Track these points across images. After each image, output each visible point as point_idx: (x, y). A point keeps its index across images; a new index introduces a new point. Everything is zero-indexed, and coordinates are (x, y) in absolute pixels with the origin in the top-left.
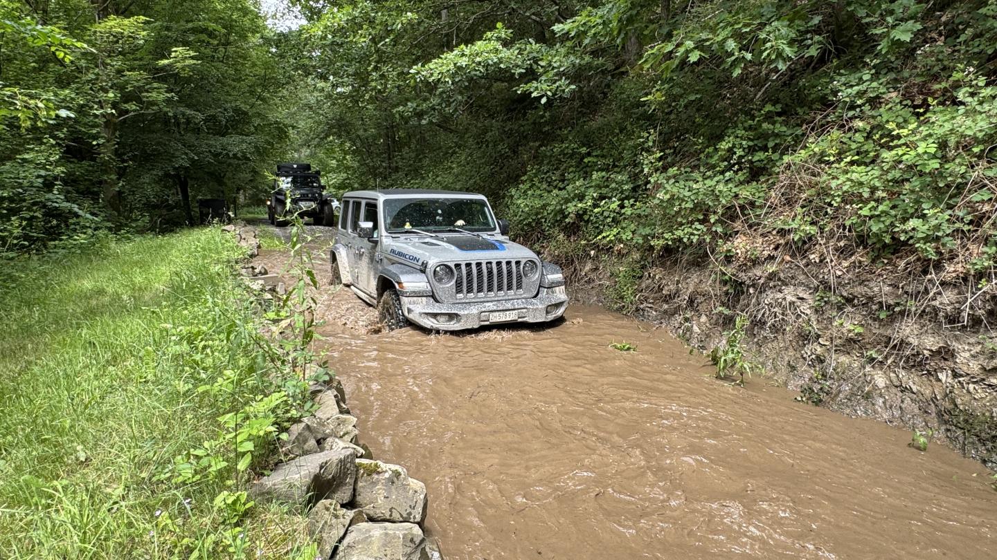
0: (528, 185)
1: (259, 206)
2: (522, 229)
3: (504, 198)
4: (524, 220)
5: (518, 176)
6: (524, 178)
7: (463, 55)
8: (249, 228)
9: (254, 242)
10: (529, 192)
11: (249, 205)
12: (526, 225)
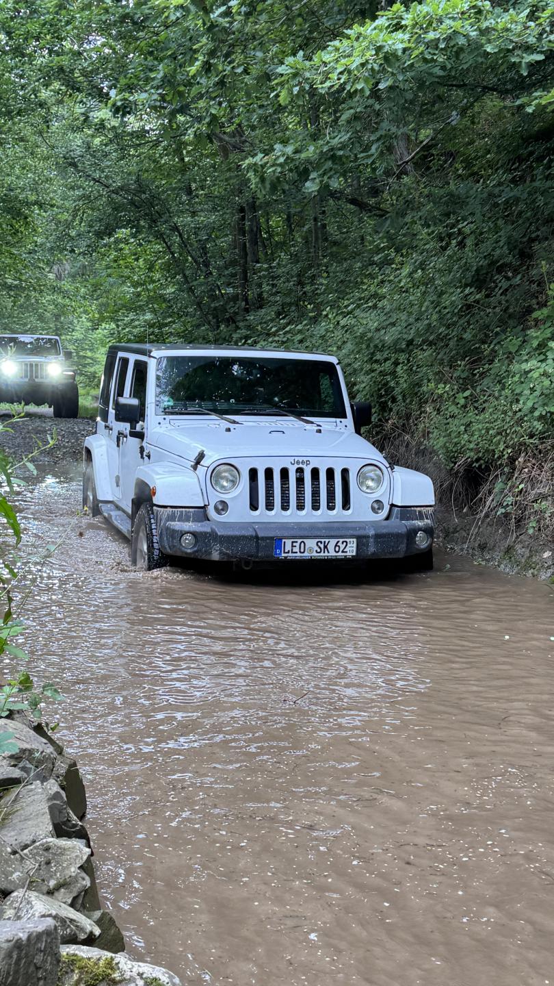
6: (539, 314)
7: (398, 27)
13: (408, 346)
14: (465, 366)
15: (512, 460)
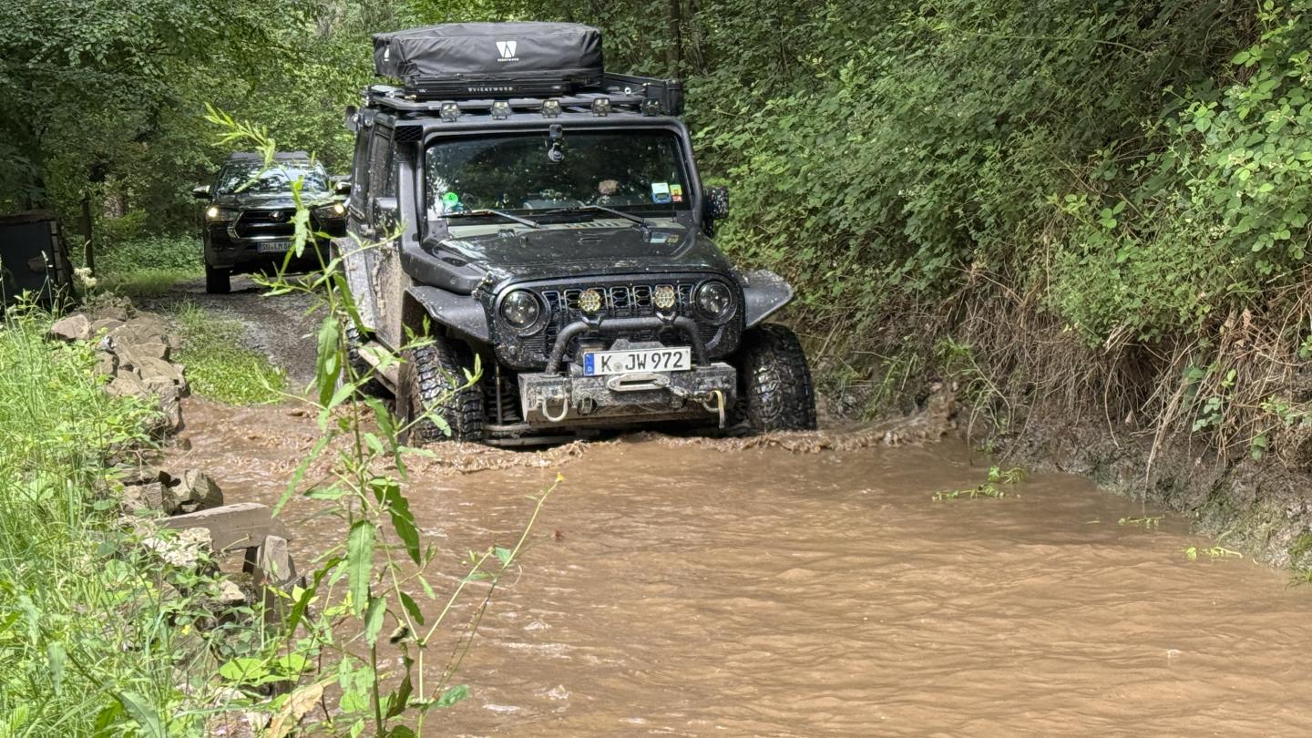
0: (1265, 86)
1: (175, 234)
2: (1247, 276)
3: (1160, 148)
4: (1254, 233)
5: (1221, 51)
6: (1245, 58)
8: (146, 322)
9: (163, 376)
10: (1275, 118)
11: (141, 236)
12: (1264, 254)
13: (998, 125)
14: (1111, 157)
15: (1213, 327)
